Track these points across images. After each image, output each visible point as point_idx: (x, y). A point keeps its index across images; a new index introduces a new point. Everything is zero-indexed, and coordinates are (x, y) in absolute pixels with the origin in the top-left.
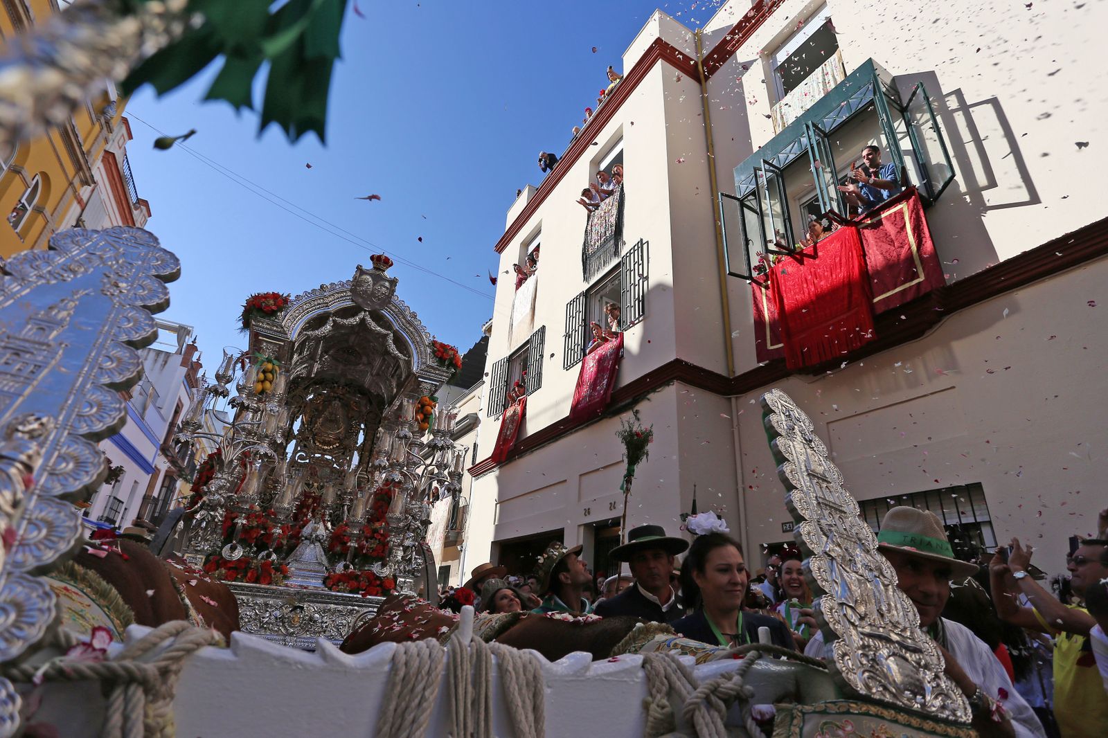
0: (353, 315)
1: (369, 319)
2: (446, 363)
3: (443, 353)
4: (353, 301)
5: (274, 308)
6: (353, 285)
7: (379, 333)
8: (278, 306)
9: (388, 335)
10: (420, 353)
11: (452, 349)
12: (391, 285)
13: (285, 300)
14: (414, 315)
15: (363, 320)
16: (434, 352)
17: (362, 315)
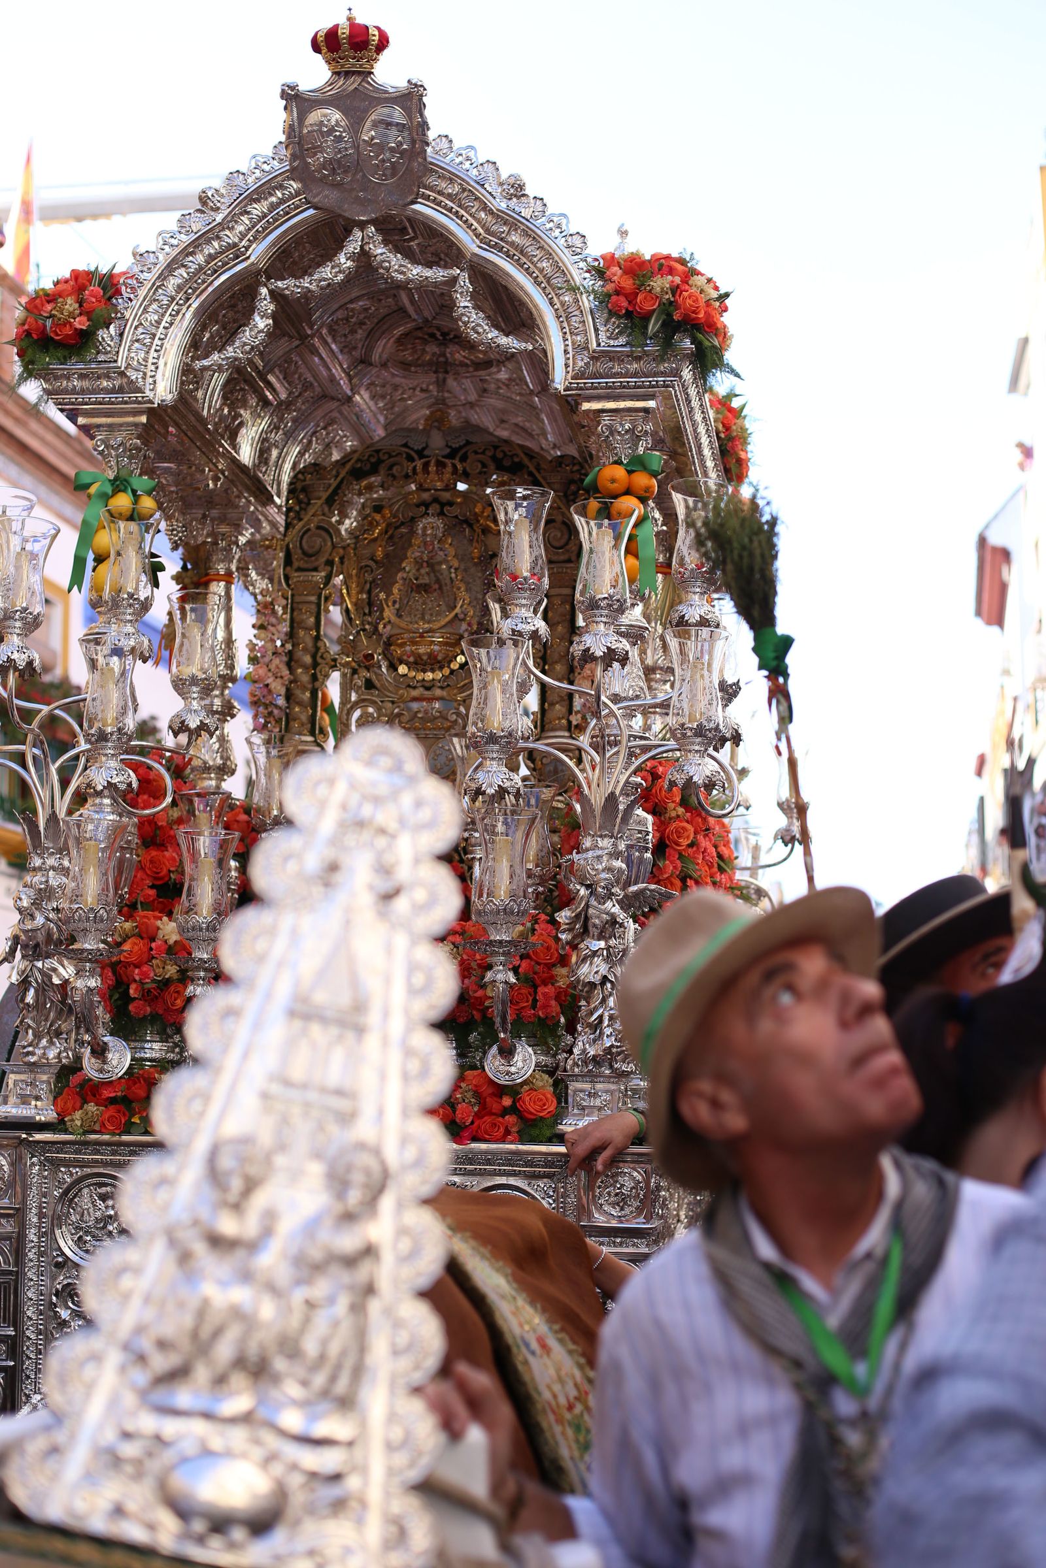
0: (328, 256)
1: (379, 250)
2: (653, 326)
3: (631, 297)
4: (316, 208)
5: (81, 323)
6: (294, 157)
7: (423, 287)
8: (89, 314)
9: (454, 280)
10: (564, 315)
11: (663, 264)
12: (408, 111)
13: (110, 285)
14: (517, 190)
15: (363, 257)
16: (604, 299)
17: (353, 245)
